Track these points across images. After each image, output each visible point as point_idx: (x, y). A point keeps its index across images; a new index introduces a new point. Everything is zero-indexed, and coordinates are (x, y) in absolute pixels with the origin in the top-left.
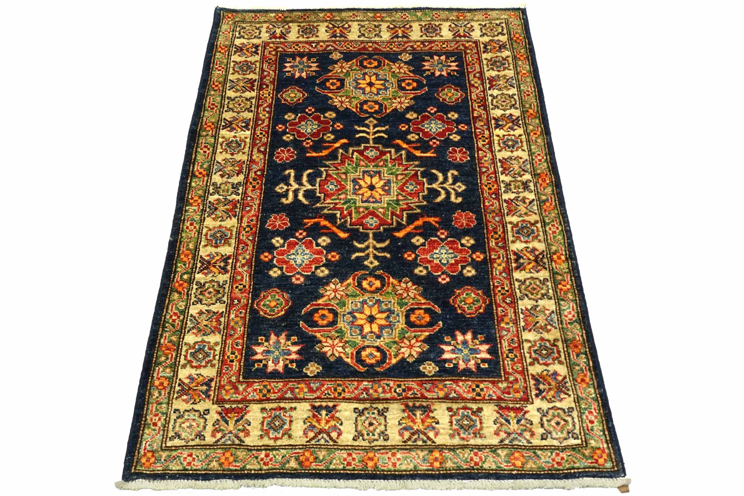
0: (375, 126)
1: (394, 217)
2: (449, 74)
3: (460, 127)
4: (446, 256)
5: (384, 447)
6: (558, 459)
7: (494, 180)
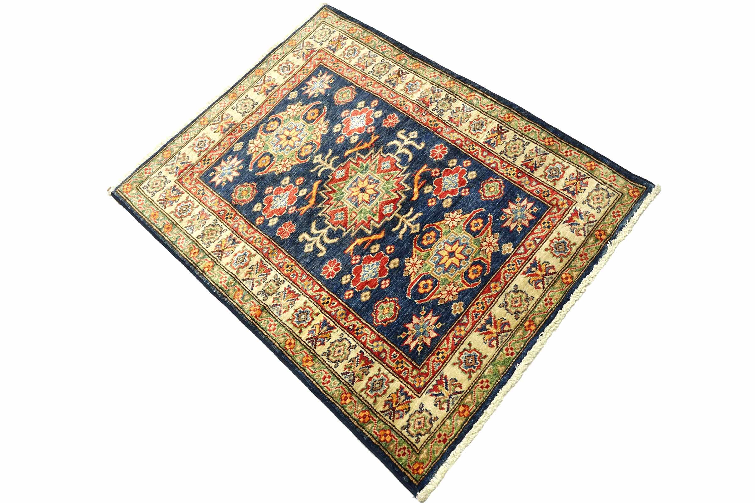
0: (409, 228)
2: (406, 330)
3: (351, 292)
4: (278, 202)
5: (231, 105)
7: (291, 276)
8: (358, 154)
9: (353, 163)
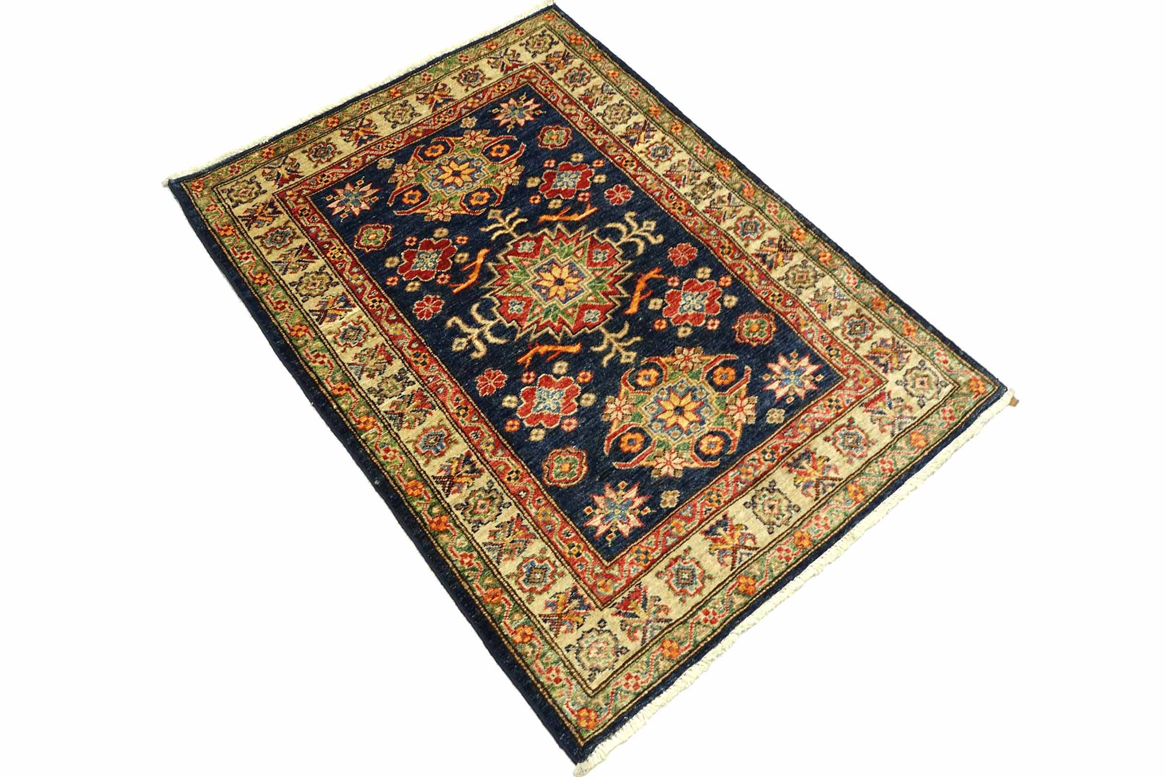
0: (504, 216)
1: (610, 297)
2: (534, 116)
3: (594, 165)
4: (695, 301)
5: (803, 518)
6: (948, 415)
7: (676, 197)
8: (558, 339)
9: (568, 326)
